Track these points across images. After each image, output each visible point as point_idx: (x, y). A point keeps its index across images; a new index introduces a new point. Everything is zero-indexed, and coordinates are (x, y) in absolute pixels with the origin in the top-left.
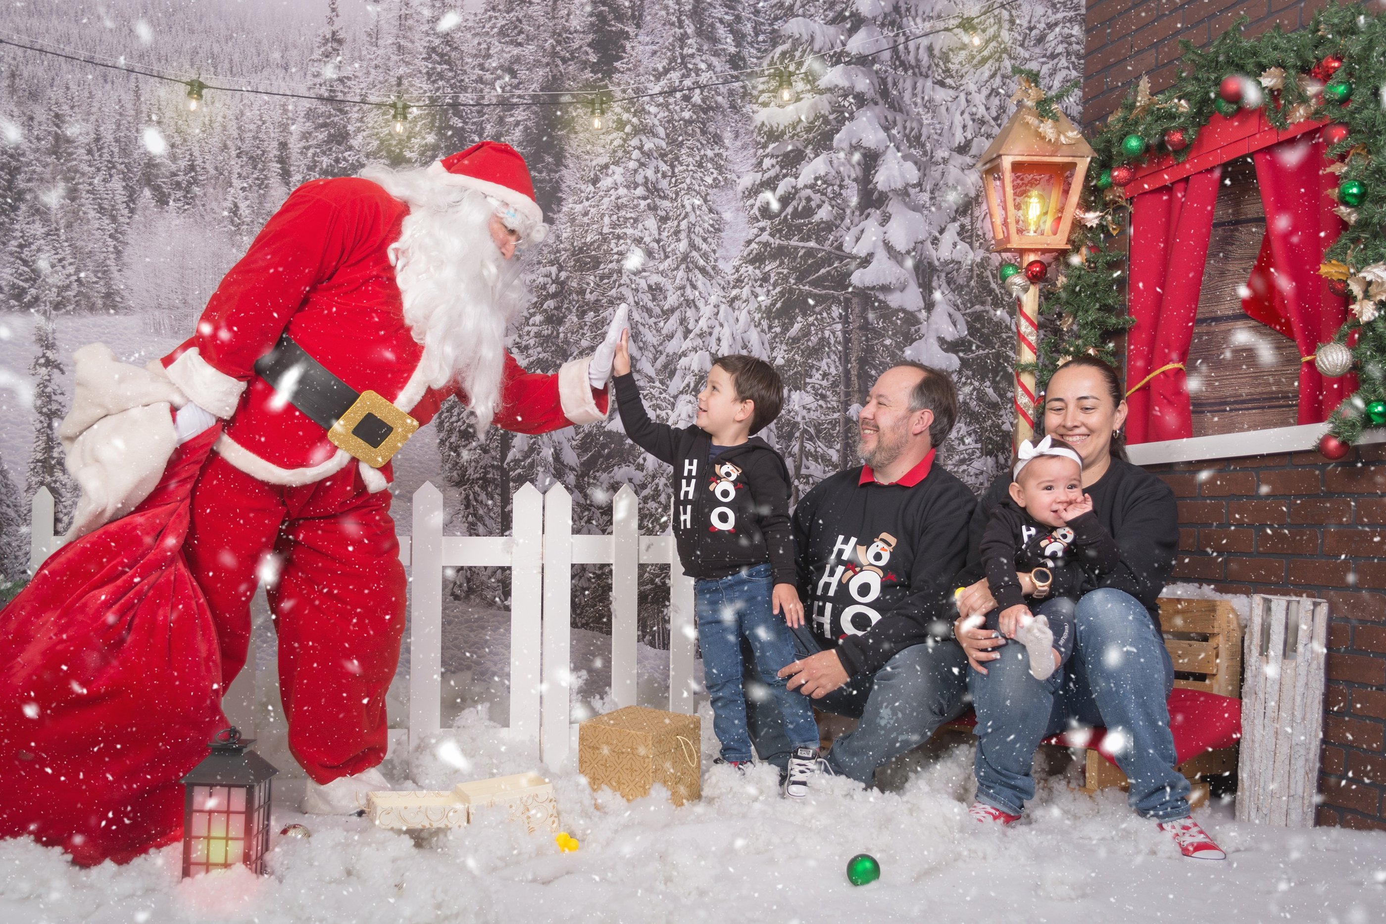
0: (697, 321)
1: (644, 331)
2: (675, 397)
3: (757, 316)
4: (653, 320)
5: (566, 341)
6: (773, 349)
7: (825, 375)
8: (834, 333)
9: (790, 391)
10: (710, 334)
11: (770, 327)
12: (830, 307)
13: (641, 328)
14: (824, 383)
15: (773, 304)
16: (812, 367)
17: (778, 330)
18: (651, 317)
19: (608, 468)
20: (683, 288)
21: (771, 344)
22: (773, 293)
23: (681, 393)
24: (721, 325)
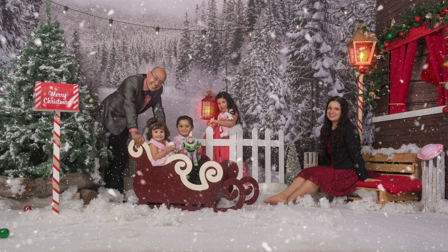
0: (274, 87)
1: (261, 90)
2: (269, 106)
3: (290, 85)
4: (263, 87)
5: (242, 93)
6: (294, 93)
7: (307, 100)
8: (309, 89)
9: (298, 104)
10: (278, 90)
11: (293, 88)
12: (308, 83)
13: (260, 89)
14: (307, 102)
15: (294, 82)
16: (304, 98)
17: (295, 88)
18: (262, 86)
19: (252, 123)
20: (271, 79)
21: (293, 92)
22: (294, 79)
23: (270, 105)
24: (280, 88)
